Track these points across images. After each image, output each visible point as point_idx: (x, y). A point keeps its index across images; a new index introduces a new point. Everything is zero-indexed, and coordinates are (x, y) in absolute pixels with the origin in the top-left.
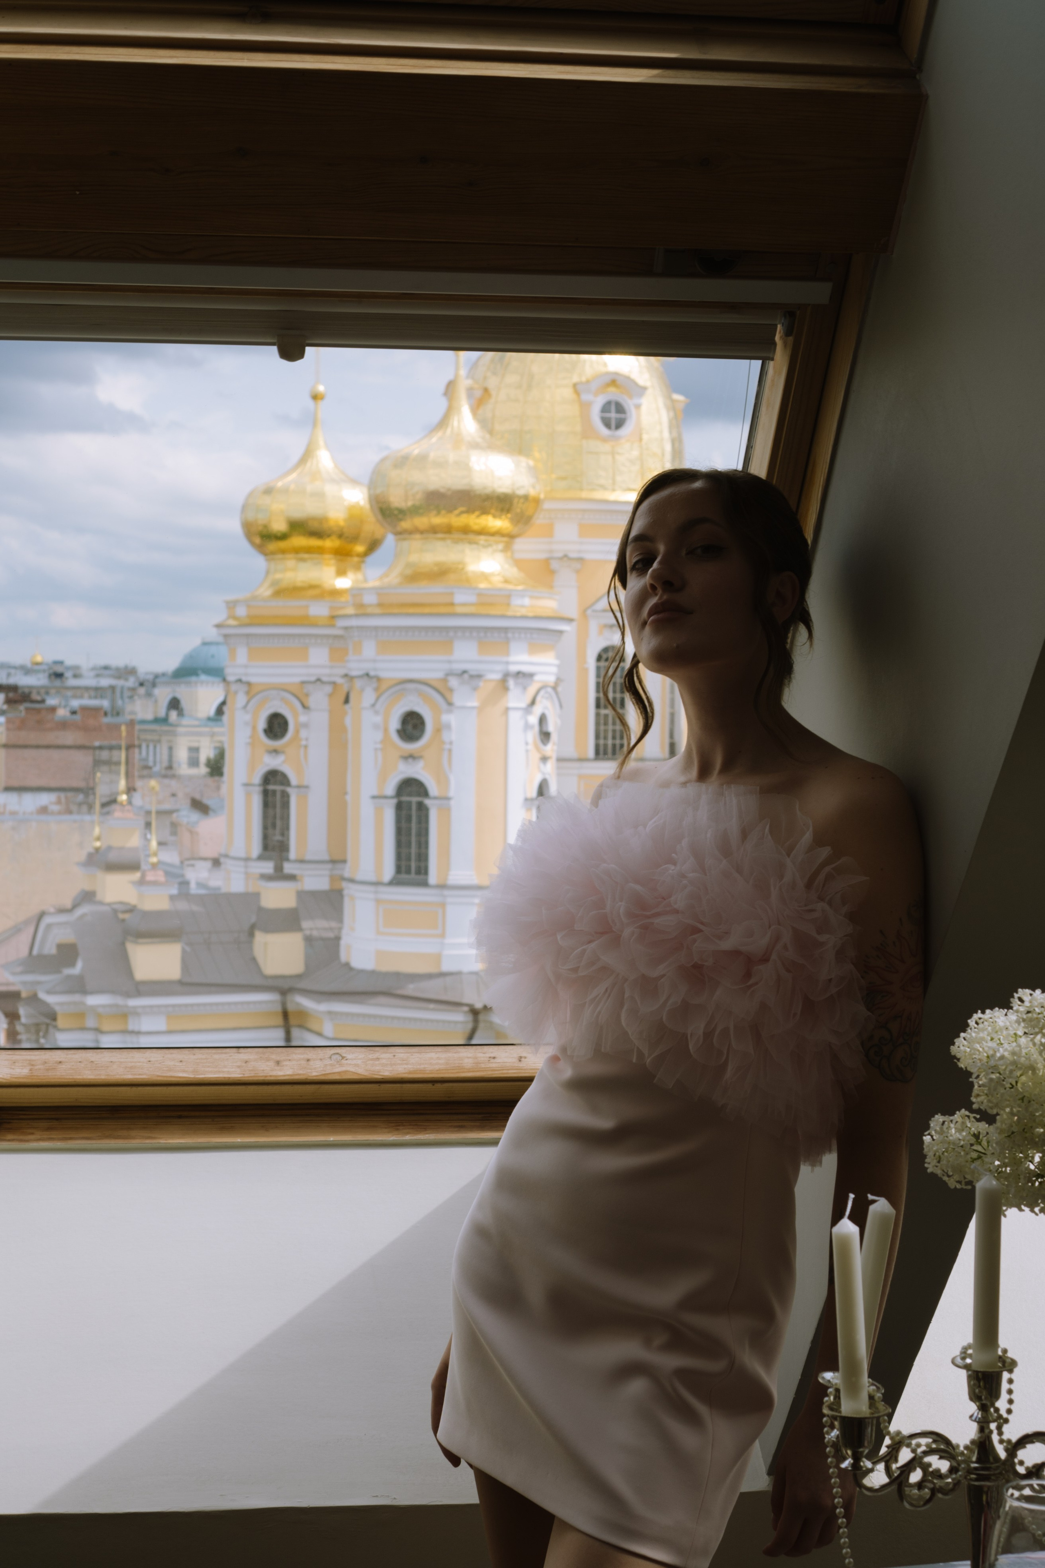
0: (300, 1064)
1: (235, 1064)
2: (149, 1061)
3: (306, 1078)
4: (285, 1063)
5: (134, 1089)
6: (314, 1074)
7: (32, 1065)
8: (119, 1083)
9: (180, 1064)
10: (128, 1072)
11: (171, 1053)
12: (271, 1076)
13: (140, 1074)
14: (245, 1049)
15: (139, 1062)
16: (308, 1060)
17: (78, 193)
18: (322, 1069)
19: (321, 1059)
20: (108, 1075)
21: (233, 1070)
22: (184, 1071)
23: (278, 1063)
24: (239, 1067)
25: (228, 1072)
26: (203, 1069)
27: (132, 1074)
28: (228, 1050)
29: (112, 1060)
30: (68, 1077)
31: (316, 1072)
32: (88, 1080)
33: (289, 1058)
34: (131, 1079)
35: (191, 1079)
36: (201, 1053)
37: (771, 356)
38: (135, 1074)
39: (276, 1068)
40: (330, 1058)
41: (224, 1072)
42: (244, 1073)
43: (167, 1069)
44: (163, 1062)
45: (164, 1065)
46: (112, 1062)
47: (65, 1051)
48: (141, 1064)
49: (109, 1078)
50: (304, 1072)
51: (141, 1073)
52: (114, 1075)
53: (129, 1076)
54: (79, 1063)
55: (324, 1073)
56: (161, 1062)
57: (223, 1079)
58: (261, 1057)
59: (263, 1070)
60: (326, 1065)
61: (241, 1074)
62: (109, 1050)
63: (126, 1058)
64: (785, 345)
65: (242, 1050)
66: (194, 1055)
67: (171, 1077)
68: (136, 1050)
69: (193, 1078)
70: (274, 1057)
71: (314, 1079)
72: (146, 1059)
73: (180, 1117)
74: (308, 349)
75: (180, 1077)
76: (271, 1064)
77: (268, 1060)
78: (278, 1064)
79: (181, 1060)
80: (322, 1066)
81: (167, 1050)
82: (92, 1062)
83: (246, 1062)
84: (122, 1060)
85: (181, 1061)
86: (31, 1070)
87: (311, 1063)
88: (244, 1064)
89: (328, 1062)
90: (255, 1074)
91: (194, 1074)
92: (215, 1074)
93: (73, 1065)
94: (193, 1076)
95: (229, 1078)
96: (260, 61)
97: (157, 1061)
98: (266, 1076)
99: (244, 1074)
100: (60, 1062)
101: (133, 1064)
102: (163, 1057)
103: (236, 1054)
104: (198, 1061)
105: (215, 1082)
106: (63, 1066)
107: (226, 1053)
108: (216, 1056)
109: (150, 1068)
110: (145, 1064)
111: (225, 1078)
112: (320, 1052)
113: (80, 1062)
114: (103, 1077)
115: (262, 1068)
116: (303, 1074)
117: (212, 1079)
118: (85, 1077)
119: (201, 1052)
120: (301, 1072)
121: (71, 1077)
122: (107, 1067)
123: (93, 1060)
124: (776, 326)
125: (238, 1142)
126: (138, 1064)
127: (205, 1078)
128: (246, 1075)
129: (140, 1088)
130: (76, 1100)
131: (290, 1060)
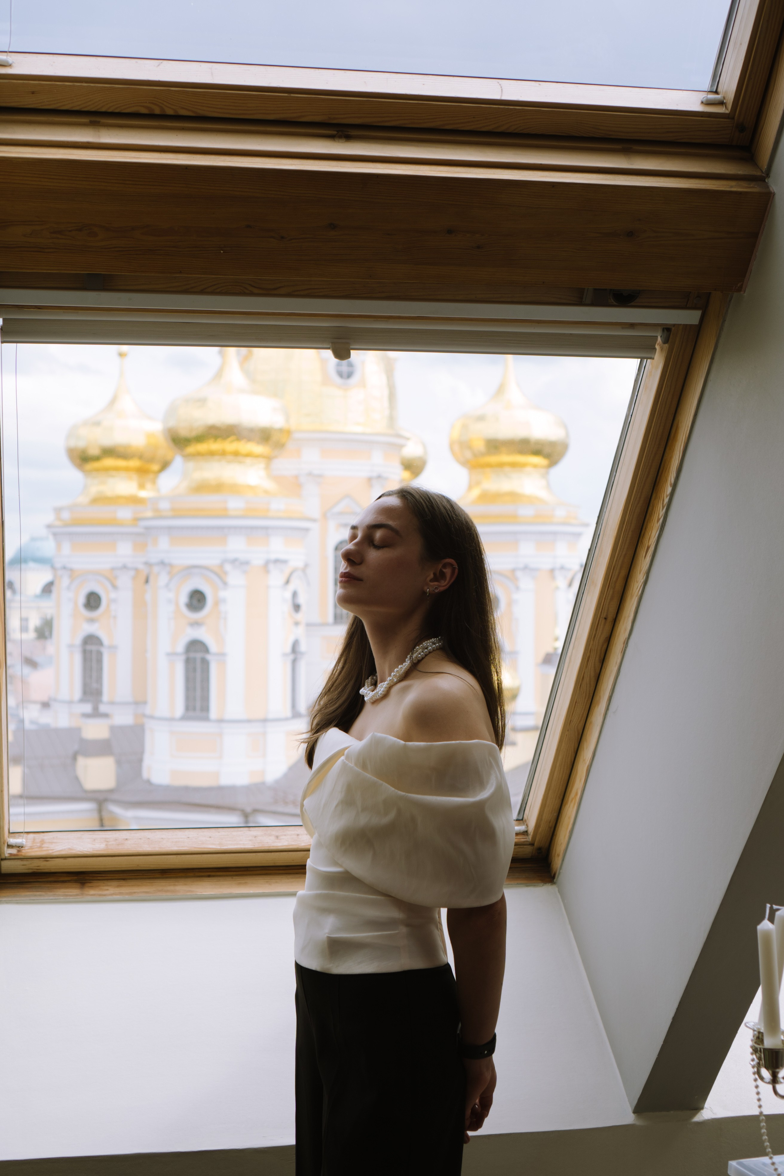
2: (188, 838)
5: (179, 856)
7: (107, 842)
8: (168, 853)
9: (209, 840)
12: (273, 846)
13: (182, 847)
14: (254, 828)
15: (182, 838)
16: (298, 835)
17: (222, 252)
23: (277, 837)
24: (250, 840)
25: (243, 844)
34: (176, 850)
35: (219, 850)
36: (223, 831)
37: (653, 357)
41: (241, 844)
46: (162, 838)
47: (129, 831)
50: (296, 843)
53: (175, 848)
58: (265, 833)
59: (268, 843)
61: (253, 845)
64: (662, 349)
65: (251, 829)
66: (219, 832)
67: (205, 848)
69: (219, 849)
73: (209, 876)
74: (352, 352)
75: (210, 848)
81: (200, 829)
82: (148, 838)
83: (255, 837)
85: (210, 837)
86: (106, 845)
88: (254, 839)
90: (263, 845)
91: (221, 846)
93: (135, 841)
95: (245, 848)
96: (349, 167)
97: (193, 837)
98: (270, 847)
99: (254, 846)
100: (127, 839)
101: (177, 840)
102: (198, 834)
103: (248, 832)
104: (222, 837)
105: (234, 851)
106: (129, 842)
107: (241, 831)
108: (234, 834)
109: (191, 842)
111: (241, 848)
113: (140, 839)
115: (267, 841)
120: (293, 843)
121: (135, 849)
124: (657, 337)
125: (251, 893)
126: (180, 840)
128: (256, 846)
129: (183, 856)
130: (138, 866)
131: (285, 835)
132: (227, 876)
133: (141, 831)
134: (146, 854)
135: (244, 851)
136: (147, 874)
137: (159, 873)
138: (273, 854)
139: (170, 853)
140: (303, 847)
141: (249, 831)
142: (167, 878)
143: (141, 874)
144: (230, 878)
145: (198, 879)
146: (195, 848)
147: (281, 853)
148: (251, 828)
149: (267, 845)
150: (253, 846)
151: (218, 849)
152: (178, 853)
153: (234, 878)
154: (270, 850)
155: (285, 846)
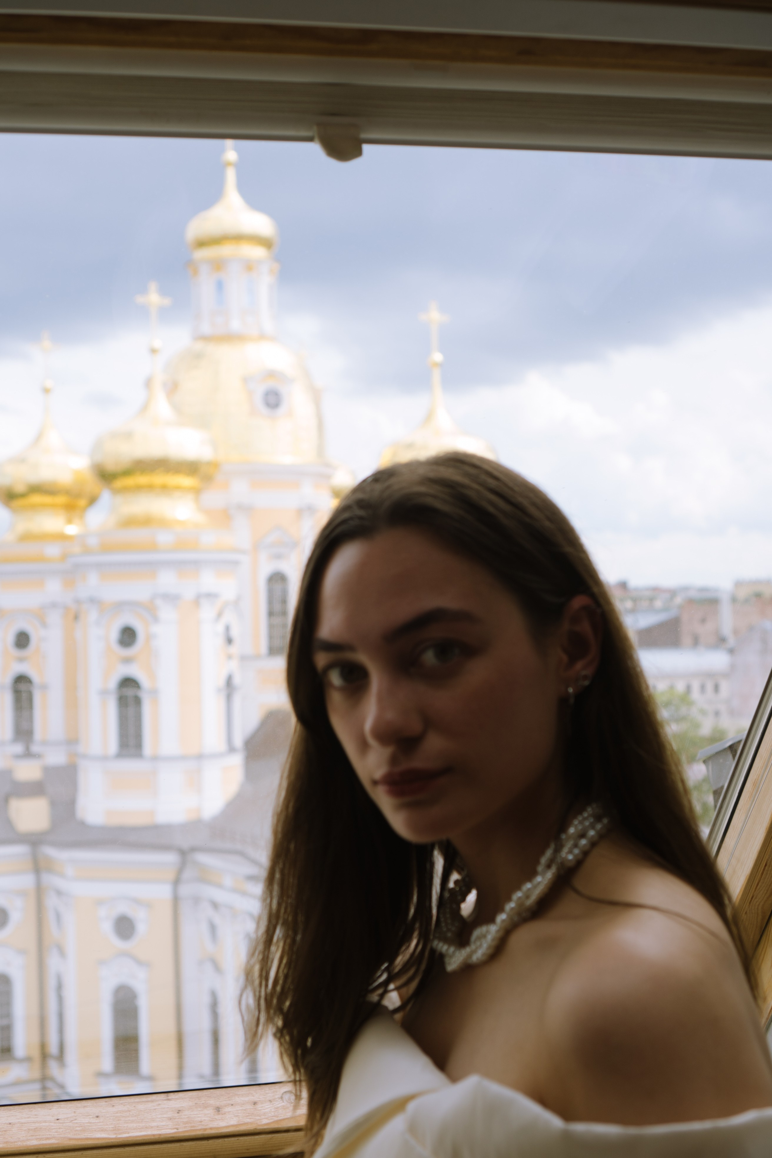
0: (245, 1110)
1: (165, 1116)
2: (58, 1119)
3: (254, 1128)
4: (227, 1109)
6: (265, 1121)
8: (21, 1152)
9: (97, 1121)
10: (33, 1136)
11: (85, 1107)
12: (211, 1129)
13: (47, 1139)
14: (176, 1093)
15: (45, 1122)
16: (255, 1103)
18: (273, 1113)
19: (270, 1101)
20: (6, 1142)
21: (164, 1123)
22: (103, 1130)
23: (218, 1109)
24: (170, 1119)
25: (158, 1126)
26: (126, 1125)
27: (37, 1139)
28: (154, 1097)
29: (10, 1122)
31: (266, 1118)
33: (230, 1102)
34: (35, 1145)
36: (122, 1104)
38: (41, 1139)
39: (217, 1117)
40: (282, 1098)
41: (152, 1127)
42: (177, 1127)
43: (81, 1128)
44: (76, 1119)
45: (77, 1123)
46: (10, 1124)
48: (47, 1124)
49: (9, 1146)
50: (252, 1120)
51: (49, 1136)
52: (15, 1142)
53: (33, 1142)
55: (276, 1119)
56: (72, 1119)
57: (152, 1137)
58: (196, 1103)
59: (201, 1122)
60: (277, 1108)
61: (174, 1129)
62: (6, 1107)
63: (28, 1118)
65: (171, 1096)
67: (87, 1139)
68: (40, 1105)
69: (115, 1138)
70: (212, 1102)
71: (265, 1129)
72: (53, 1116)
75: (98, 1139)
76: (210, 1111)
77: (206, 1106)
78: (219, 1111)
79: (97, 1115)
80: (273, 1110)
81: (79, 1102)
83: (179, 1112)
84: (23, 1120)
85: (97, 1117)
87: (259, 1106)
88: (176, 1115)
89: (279, 1104)
90: (192, 1127)
91: (116, 1134)
92: (141, 1131)
94: (114, 1136)
95: (160, 1135)
97: (67, 1118)
98: (205, 1130)
101: (37, 1125)
102: (75, 1112)
103: (165, 1102)
104: (119, 1115)
105: (142, 1142)
107: (152, 1101)
108: (141, 1107)
109: (59, 1129)
110: (52, 1124)
111: (154, 1135)
112: (267, 1092)
115: (199, 1119)
116: (251, 1123)
117: (138, 1139)
119: (121, 1102)
122: (5, 1131)
126: (44, 1124)
127: (130, 1137)
128: (180, 1130)
131: (232, 1105)
135: (160, 1140)
138: (211, 1142)
139: (26, 1151)
140: (265, 1127)
141: (169, 1100)
146: (70, 1139)
147: (226, 1139)
148: (172, 1094)
149: (200, 1128)
150: (175, 1130)
151: (112, 1139)
152: (39, 1150)
154: (206, 1136)
155: (233, 1126)
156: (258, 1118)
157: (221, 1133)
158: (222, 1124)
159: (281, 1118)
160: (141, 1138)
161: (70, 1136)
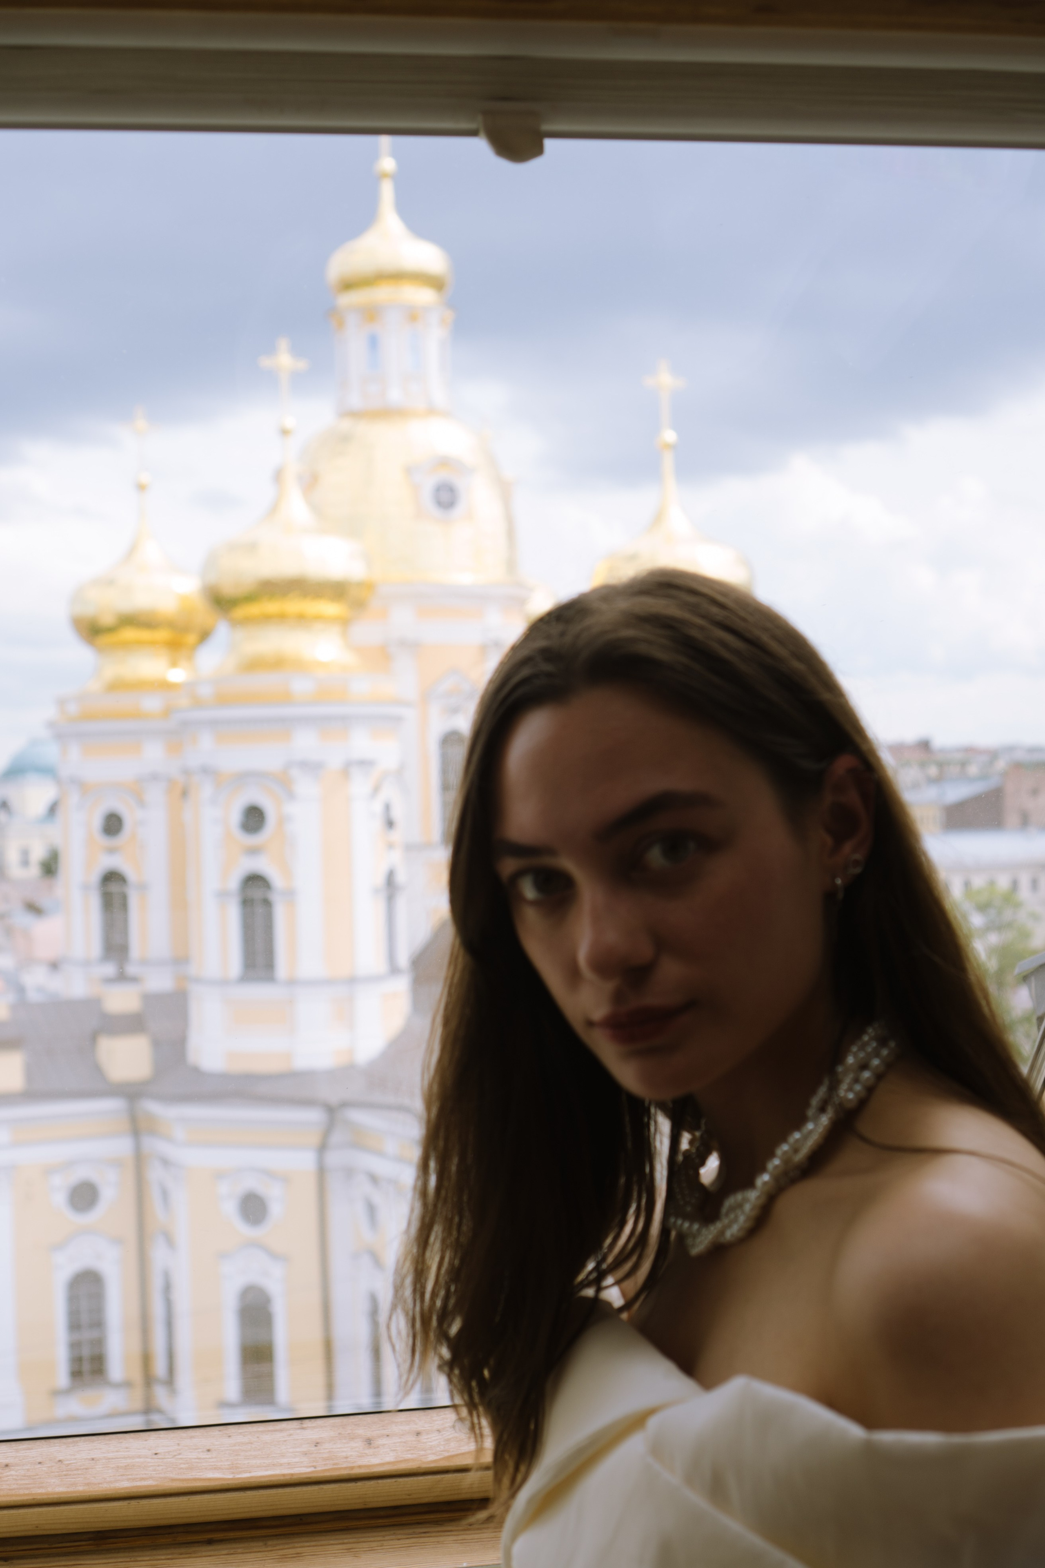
0: (405, 1442)
1: (298, 1450)
2: (156, 1454)
3: (418, 1466)
4: (381, 1442)
5: (134, 1503)
6: (432, 1458)
8: (107, 1496)
9: (208, 1456)
10: (123, 1475)
11: (191, 1437)
12: (360, 1467)
13: (142, 1479)
14: (313, 1420)
15: (139, 1457)
16: (418, 1434)
18: (442, 1448)
19: (439, 1431)
20: (88, 1484)
21: (297, 1460)
22: (216, 1468)
23: (369, 1442)
24: (305, 1454)
26: (246, 1462)
27: (128, 1480)
28: (284, 1424)
29: (93, 1457)
30: (21, 1492)
31: (433, 1454)
32: (56, 1496)
33: (386, 1432)
34: (126, 1488)
35: (229, 1482)
36: (241, 1433)
38: (134, 1480)
39: (367, 1451)
41: (281, 1465)
42: (315, 1464)
43: (187, 1465)
44: (180, 1454)
45: (181, 1459)
47: (13, 1443)
48: (142, 1460)
49: (91, 1489)
50: (414, 1456)
51: (144, 1476)
52: (99, 1484)
53: (124, 1484)
54: (39, 1466)
55: (446, 1454)
56: (175, 1454)
57: (282, 1478)
58: (339, 1434)
59: (346, 1458)
60: (448, 1440)
61: (311, 1467)
62: (87, 1438)
63: (117, 1451)
65: (307, 1423)
67: (195, 1480)
68: (132, 1435)
69: (232, 1479)
70: (361, 1431)
71: (432, 1468)
72: (149, 1450)
73: (210, 1542)
75: (210, 1480)
76: (358, 1444)
77: (352, 1438)
78: (370, 1444)
79: (208, 1448)
80: (442, 1443)
81: (184, 1431)
82: (60, 1461)
83: (317, 1444)
84: (110, 1455)
85: (209, 1450)
87: (423, 1438)
88: (314, 1448)
89: (451, 1434)
90: (334, 1464)
91: (233, 1473)
92: (267, 1470)
93: (28, 1470)
94: (230, 1476)
95: (292, 1475)
97: (169, 1452)
98: (352, 1468)
100: (7, 1466)
101: (129, 1461)
102: (178, 1444)
103: (298, 1431)
104: (237, 1448)
105: (269, 1484)
106: (13, 1473)
107: (281, 1431)
108: (267, 1438)
109: (158, 1466)
110: (149, 1460)
111: (284, 1475)
112: (434, 1418)
113: (40, 1463)
114: (81, 1488)
115: (344, 1454)
116: (413, 1460)
117: (263, 1480)
118: (50, 1490)
119: (240, 1431)
121: (27, 1492)
122: (86, 1469)
123: (61, 1458)
126: (138, 1460)
127: (252, 1477)
128: (319, 1469)
131: (388, 1436)
132: (253, 1539)
133: (43, 1441)
134: (55, 1501)
135: (292, 1482)
136: (60, 1545)
137: (90, 1539)
138: (360, 1484)
139: (113, 1496)
140: (432, 1465)
141: (303, 1428)
142: (109, 1551)
143: (46, 1546)
144: (261, 1544)
145: (183, 1550)
146: (173, 1480)
147: (380, 1481)
148: (307, 1421)
149: (345, 1465)
150: (312, 1469)
151: (229, 1479)
152: (132, 1495)
153: (270, 1543)
154: (353, 1477)
155: (389, 1463)
156: (422, 1453)
157: (374, 1472)
158: (375, 1461)
159: (453, 1453)
160: (267, 1479)
161: (173, 1475)
